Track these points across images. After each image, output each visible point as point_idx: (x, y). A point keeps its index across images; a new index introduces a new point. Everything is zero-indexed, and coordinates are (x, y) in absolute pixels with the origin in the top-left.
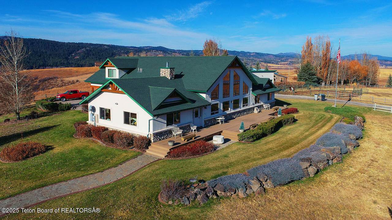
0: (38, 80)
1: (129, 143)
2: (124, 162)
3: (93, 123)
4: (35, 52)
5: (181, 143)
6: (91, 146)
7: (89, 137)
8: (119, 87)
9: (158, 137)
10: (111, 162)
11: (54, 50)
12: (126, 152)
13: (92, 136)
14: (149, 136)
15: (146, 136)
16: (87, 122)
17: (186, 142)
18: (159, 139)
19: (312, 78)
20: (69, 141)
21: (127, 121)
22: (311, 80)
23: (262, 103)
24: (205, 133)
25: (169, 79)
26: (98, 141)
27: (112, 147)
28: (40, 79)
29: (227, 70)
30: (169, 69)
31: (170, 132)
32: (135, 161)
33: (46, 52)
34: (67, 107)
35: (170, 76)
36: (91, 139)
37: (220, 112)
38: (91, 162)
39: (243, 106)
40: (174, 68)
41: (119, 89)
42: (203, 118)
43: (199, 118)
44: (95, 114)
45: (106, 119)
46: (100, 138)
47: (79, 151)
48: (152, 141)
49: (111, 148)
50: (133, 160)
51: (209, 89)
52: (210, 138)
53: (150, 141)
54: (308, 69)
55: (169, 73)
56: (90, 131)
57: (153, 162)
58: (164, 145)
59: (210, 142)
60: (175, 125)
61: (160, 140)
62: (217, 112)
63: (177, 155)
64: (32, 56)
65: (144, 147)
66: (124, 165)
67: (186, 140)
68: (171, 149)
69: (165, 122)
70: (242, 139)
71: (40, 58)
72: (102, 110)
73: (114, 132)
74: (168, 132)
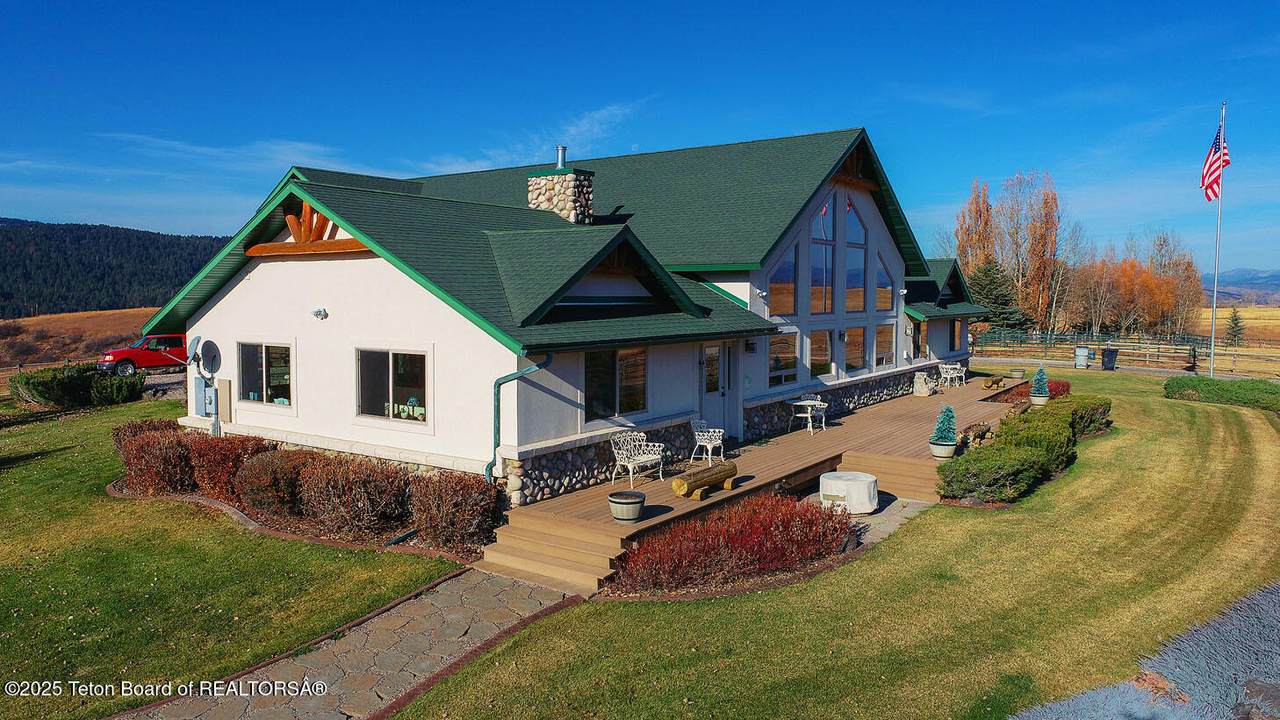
0: (82, 346)
1: (384, 517)
2: (356, 620)
3: (206, 425)
4: (83, 264)
5: (672, 509)
6: (180, 535)
7: (184, 491)
8: (333, 219)
9: (546, 475)
10: (277, 617)
11: (146, 258)
12: (364, 559)
13: (195, 487)
14: (498, 472)
15: (482, 471)
16: (181, 421)
17: (695, 502)
18: (548, 486)
19: (1005, 313)
20: (74, 512)
21: (372, 403)
22: (1004, 319)
23: (934, 360)
24: (767, 462)
25: (572, 219)
26: (225, 508)
27: (290, 537)
28: (88, 341)
29: (827, 187)
30: (571, 176)
31: (600, 454)
32: (425, 613)
33: (121, 266)
34: (125, 387)
35: (575, 208)
36: (187, 498)
37: (804, 378)
38: (153, 621)
39: (879, 362)
40: (592, 174)
41: (335, 228)
42: (741, 400)
43: (723, 395)
44: (219, 380)
45: (270, 400)
46: (233, 495)
47: (104, 562)
48: (515, 497)
49: (291, 543)
50: (410, 609)
51: (767, 254)
52: (806, 483)
53: (502, 500)
54: (992, 282)
55: (570, 192)
56: (188, 460)
57: (535, 617)
58: (587, 517)
59: (811, 498)
60: (621, 420)
61: (554, 494)
62: (793, 378)
63: (672, 573)
64: (77, 278)
65: (472, 530)
66: (354, 637)
67: (698, 492)
68: (631, 538)
69: (580, 397)
70: (954, 490)
71: (100, 284)
72: (249, 354)
73: (307, 457)
74: (591, 453)
